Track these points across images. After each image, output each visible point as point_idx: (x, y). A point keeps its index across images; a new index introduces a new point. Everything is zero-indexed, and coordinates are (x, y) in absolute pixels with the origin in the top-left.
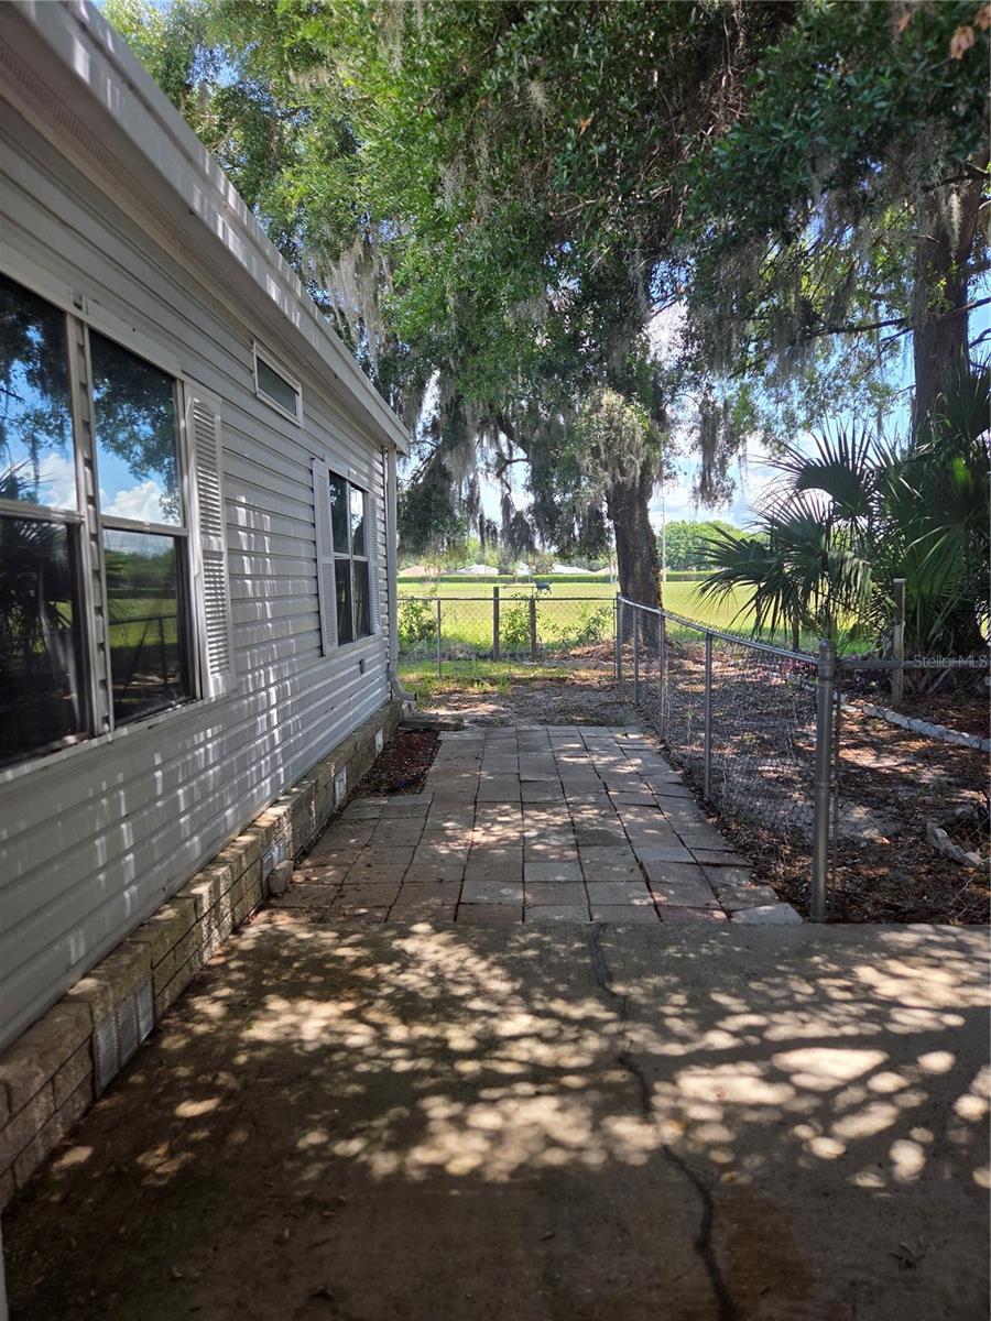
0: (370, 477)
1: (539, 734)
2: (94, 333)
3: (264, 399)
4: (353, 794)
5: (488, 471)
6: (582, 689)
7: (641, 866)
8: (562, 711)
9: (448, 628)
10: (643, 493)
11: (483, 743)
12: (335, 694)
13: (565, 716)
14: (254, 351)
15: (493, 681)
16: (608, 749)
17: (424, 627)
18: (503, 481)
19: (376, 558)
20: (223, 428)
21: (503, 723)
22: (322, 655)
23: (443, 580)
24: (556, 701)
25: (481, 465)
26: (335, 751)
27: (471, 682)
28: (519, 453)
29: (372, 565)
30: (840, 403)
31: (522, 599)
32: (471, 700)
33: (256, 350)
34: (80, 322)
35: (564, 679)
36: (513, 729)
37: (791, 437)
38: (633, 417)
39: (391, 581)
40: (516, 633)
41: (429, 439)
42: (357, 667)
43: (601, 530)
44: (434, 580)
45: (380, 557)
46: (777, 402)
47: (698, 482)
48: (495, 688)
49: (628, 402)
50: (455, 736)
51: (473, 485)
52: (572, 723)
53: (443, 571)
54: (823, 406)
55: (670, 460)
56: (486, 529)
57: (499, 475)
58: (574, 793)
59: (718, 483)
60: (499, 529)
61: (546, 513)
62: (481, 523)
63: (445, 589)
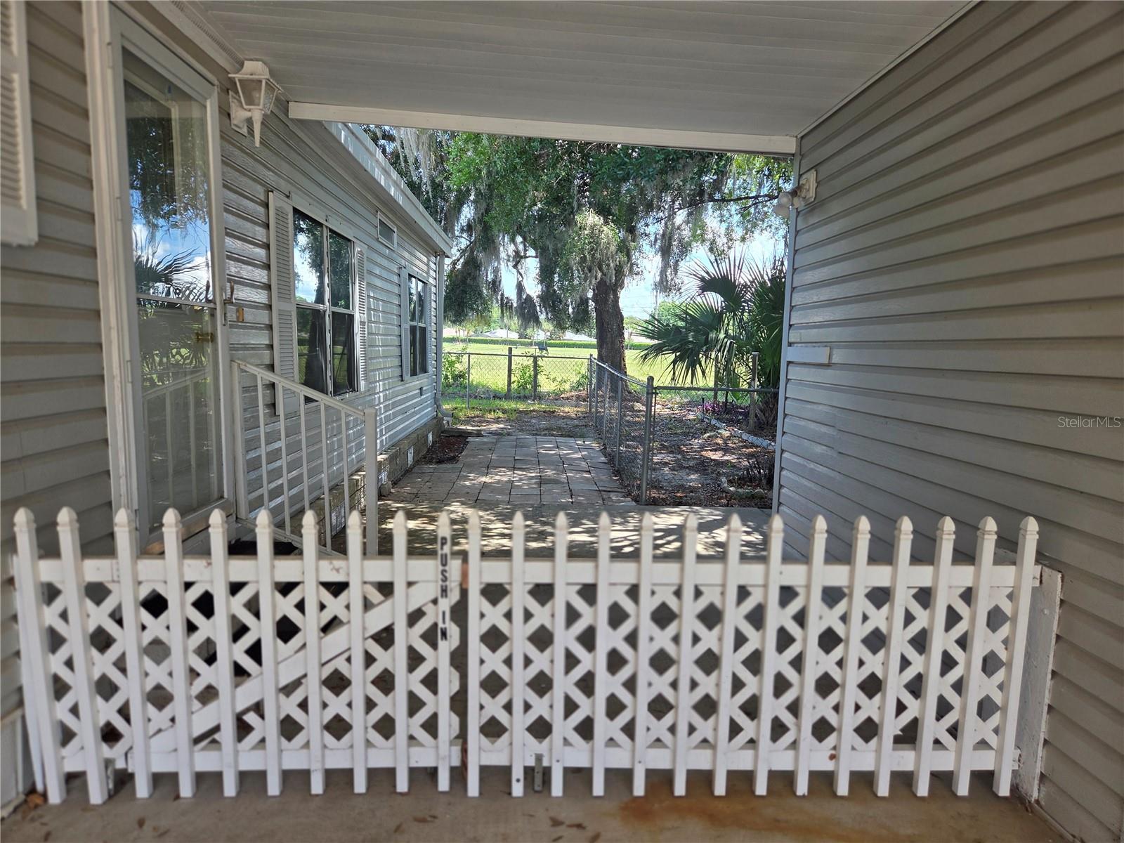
0: (428, 273)
1: (531, 440)
2: (331, 230)
3: (383, 242)
4: (417, 462)
5: (508, 260)
6: (564, 418)
7: (571, 491)
8: (547, 429)
9: (476, 377)
10: (619, 284)
11: (495, 444)
12: (407, 404)
13: (549, 431)
14: (378, 216)
15: (504, 412)
16: (571, 448)
17: (456, 375)
18: (518, 272)
19: (431, 325)
20: (367, 260)
21: (509, 434)
22: (402, 380)
23: (470, 341)
24: (544, 424)
25: (503, 255)
26: (407, 437)
27: (490, 411)
28: (531, 252)
29: (429, 329)
30: (765, 224)
31: (530, 356)
32: (488, 422)
33: (379, 216)
34: (327, 227)
35: (553, 412)
36: (515, 437)
37: (729, 248)
38: (609, 233)
39: (440, 339)
40: (525, 382)
41: (465, 235)
42: (418, 391)
43: (586, 312)
44: (463, 341)
45: (433, 324)
46: (721, 221)
47: (658, 279)
48: (506, 416)
49: (606, 223)
50: (478, 439)
51: (496, 271)
52: (553, 435)
53: (471, 333)
54: (755, 225)
55: (638, 262)
56: (505, 305)
57: (515, 266)
58: (544, 464)
59: (672, 279)
60: (515, 305)
61: (551, 300)
62: (502, 299)
63: (472, 348)
